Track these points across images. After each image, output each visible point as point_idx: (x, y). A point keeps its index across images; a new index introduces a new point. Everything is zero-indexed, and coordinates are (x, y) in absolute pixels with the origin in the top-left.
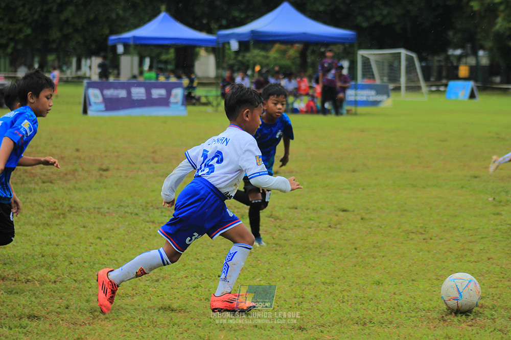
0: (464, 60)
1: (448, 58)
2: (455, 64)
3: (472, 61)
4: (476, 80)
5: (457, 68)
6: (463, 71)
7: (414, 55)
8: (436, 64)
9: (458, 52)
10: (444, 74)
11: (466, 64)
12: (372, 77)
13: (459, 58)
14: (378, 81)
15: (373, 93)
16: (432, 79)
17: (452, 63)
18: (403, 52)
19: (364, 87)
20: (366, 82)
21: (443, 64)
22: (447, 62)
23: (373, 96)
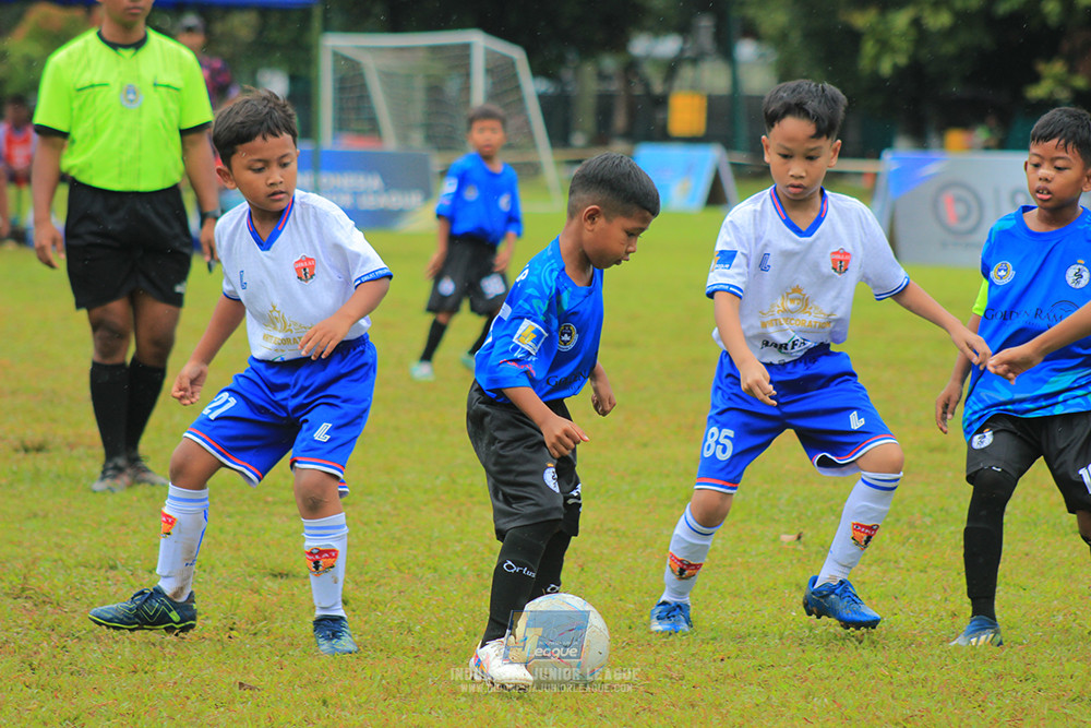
0: (687, 73)
1: (632, 67)
2: (658, 87)
3: (714, 77)
4: (729, 144)
5: (661, 102)
6: (686, 112)
7: (518, 53)
9: (668, 46)
10: (620, 121)
11: (694, 87)
12: (373, 128)
13: (671, 68)
14: (390, 143)
15: (375, 182)
16: (579, 139)
17: (647, 85)
18: (480, 41)
19: (342, 163)
20: (350, 144)
21: (615, 86)
22: (628, 82)
23: (375, 192)
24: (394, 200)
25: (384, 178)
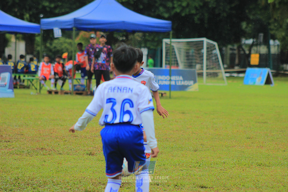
1: (240, 47)
2: (247, 52)
5: (249, 56)
6: (255, 59)
7: (215, 44)
8: (229, 52)
9: (250, 41)
10: (237, 61)
11: (257, 52)
12: (177, 64)
13: (251, 46)
14: (181, 67)
15: (181, 78)
17: (244, 51)
18: (205, 40)
21: (236, 52)
22: (239, 51)
23: (181, 81)
24: (186, 83)
25: (183, 77)
